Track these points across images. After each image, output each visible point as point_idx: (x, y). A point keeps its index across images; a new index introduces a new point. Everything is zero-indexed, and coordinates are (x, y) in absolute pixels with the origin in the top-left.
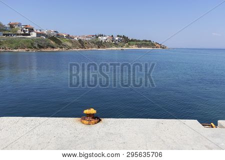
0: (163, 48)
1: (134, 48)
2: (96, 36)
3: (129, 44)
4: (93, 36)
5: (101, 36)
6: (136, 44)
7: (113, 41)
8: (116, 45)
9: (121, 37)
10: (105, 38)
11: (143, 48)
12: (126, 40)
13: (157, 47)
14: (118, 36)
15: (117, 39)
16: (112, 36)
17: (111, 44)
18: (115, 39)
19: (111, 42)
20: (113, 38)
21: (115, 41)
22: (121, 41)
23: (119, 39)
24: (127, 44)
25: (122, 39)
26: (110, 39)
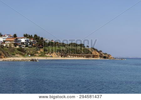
0: (105, 57)
1: (55, 57)
7: (15, 45)
8: (22, 52)
9: (30, 37)
10: (1, 39)
11: (70, 58)
13: (94, 56)
14: (26, 36)
15: (23, 40)
16: (15, 36)
17: (13, 50)
18: (20, 41)
19: (13, 46)
20: (17, 39)
21: (20, 44)
22: (30, 44)
23: (27, 41)
24: (42, 50)
25: (32, 40)
26: (10, 41)
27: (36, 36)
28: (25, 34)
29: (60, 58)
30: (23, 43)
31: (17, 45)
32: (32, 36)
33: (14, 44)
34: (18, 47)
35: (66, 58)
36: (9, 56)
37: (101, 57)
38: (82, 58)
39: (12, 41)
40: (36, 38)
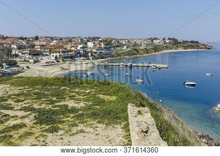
0: (209, 49)
1: (181, 50)
2: (151, 39)
3: (177, 46)
4: (149, 39)
5: (155, 39)
8: (167, 48)
10: (158, 41)
11: (188, 50)
12: (175, 43)
13: (201, 48)
14: (169, 39)
15: (168, 41)
16: (164, 39)
17: (163, 47)
18: (166, 42)
19: (163, 45)
22: (171, 43)
23: (170, 41)
25: (172, 41)
29: (184, 50)
30: (168, 43)
31: (165, 44)
32: (172, 38)
35: (187, 50)
36: (162, 50)
37: (206, 48)
38: (195, 50)
39: (163, 42)
40: (174, 39)
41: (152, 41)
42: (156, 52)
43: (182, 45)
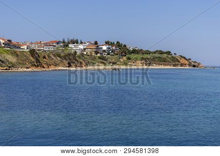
0: (194, 66)
2: (64, 42)
3: (129, 59)
4: (58, 43)
5: (73, 42)
6: (142, 59)
7: (97, 53)
8: (103, 60)
9: (112, 44)
10: (81, 47)
11: (155, 67)
12: (122, 51)
13: (182, 65)
14: (107, 43)
15: (105, 48)
16: (96, 43)
17: (94, 59)
18: (101, 48)
19: (94, 54)
20: (98, 46)
21: (101, 52)
22: (112, 52)
23: (109, 48)
24: (125, 58)
25: (114, 48)
26: (91, 49)
27: (118, 42)
28: (107, 41)
29: (145, 67)
30: (104, 51)
31: (98, 53)
32: (114, 43)
33: (95, 51)
34: (99, 55)
36: (90, 65)
37: (190, 65)
38: (169, 67)
39: (93, 48)
40: (119, 45)
41: (66, 45)
42: (70, 66)
43: (140, 56)
